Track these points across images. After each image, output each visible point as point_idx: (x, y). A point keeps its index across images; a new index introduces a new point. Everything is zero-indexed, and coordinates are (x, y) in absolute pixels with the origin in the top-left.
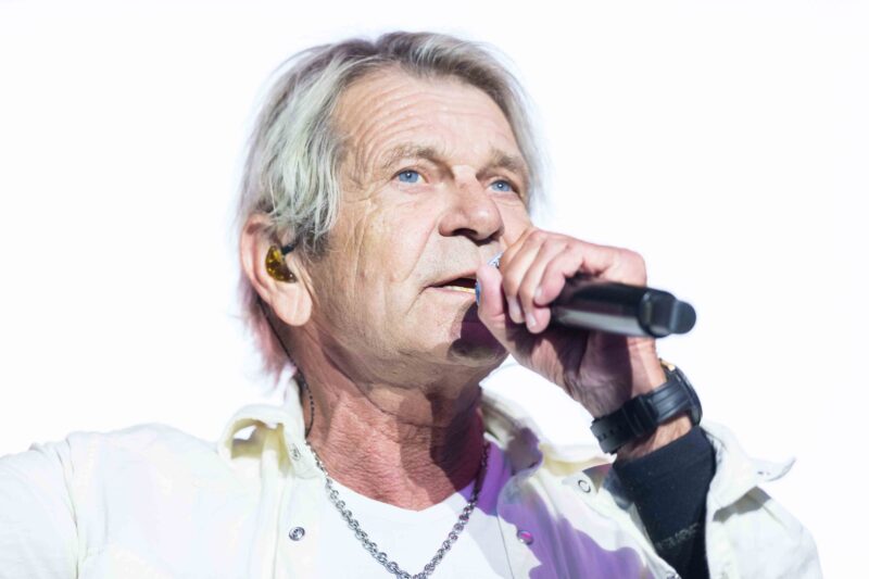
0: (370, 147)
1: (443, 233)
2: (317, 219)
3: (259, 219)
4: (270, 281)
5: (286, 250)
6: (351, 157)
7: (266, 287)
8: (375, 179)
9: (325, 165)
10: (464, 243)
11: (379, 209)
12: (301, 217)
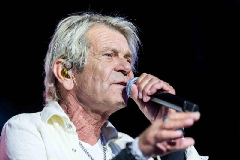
10: (121, 74)
11: (100, 62)
12: (76, 61)
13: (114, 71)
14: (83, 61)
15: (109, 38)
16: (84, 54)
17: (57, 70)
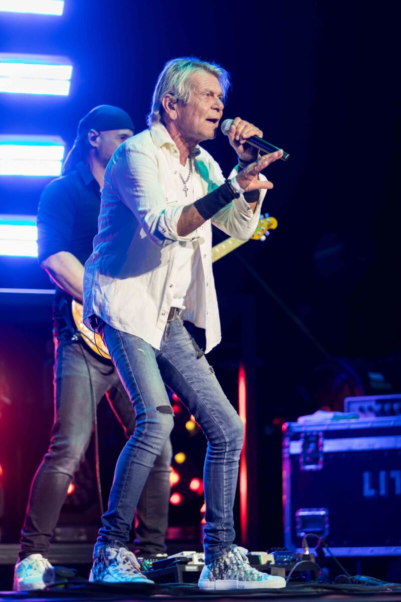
0: (200, 87)
1: (212, 108)
2: (185, 99)
3: (169, 95)
4: (169, 109)
5: (174, 103)
6: (194, 88)
7: (168, 110)
8: (200, 94)
9: (189, 90)
10: (216, 111)
11: (201, 101)
12: (181, 98)
13: (211, 109)
14: (187, 99)
15: (207, 82)
16: (188, 93)
17: (165, 103)
